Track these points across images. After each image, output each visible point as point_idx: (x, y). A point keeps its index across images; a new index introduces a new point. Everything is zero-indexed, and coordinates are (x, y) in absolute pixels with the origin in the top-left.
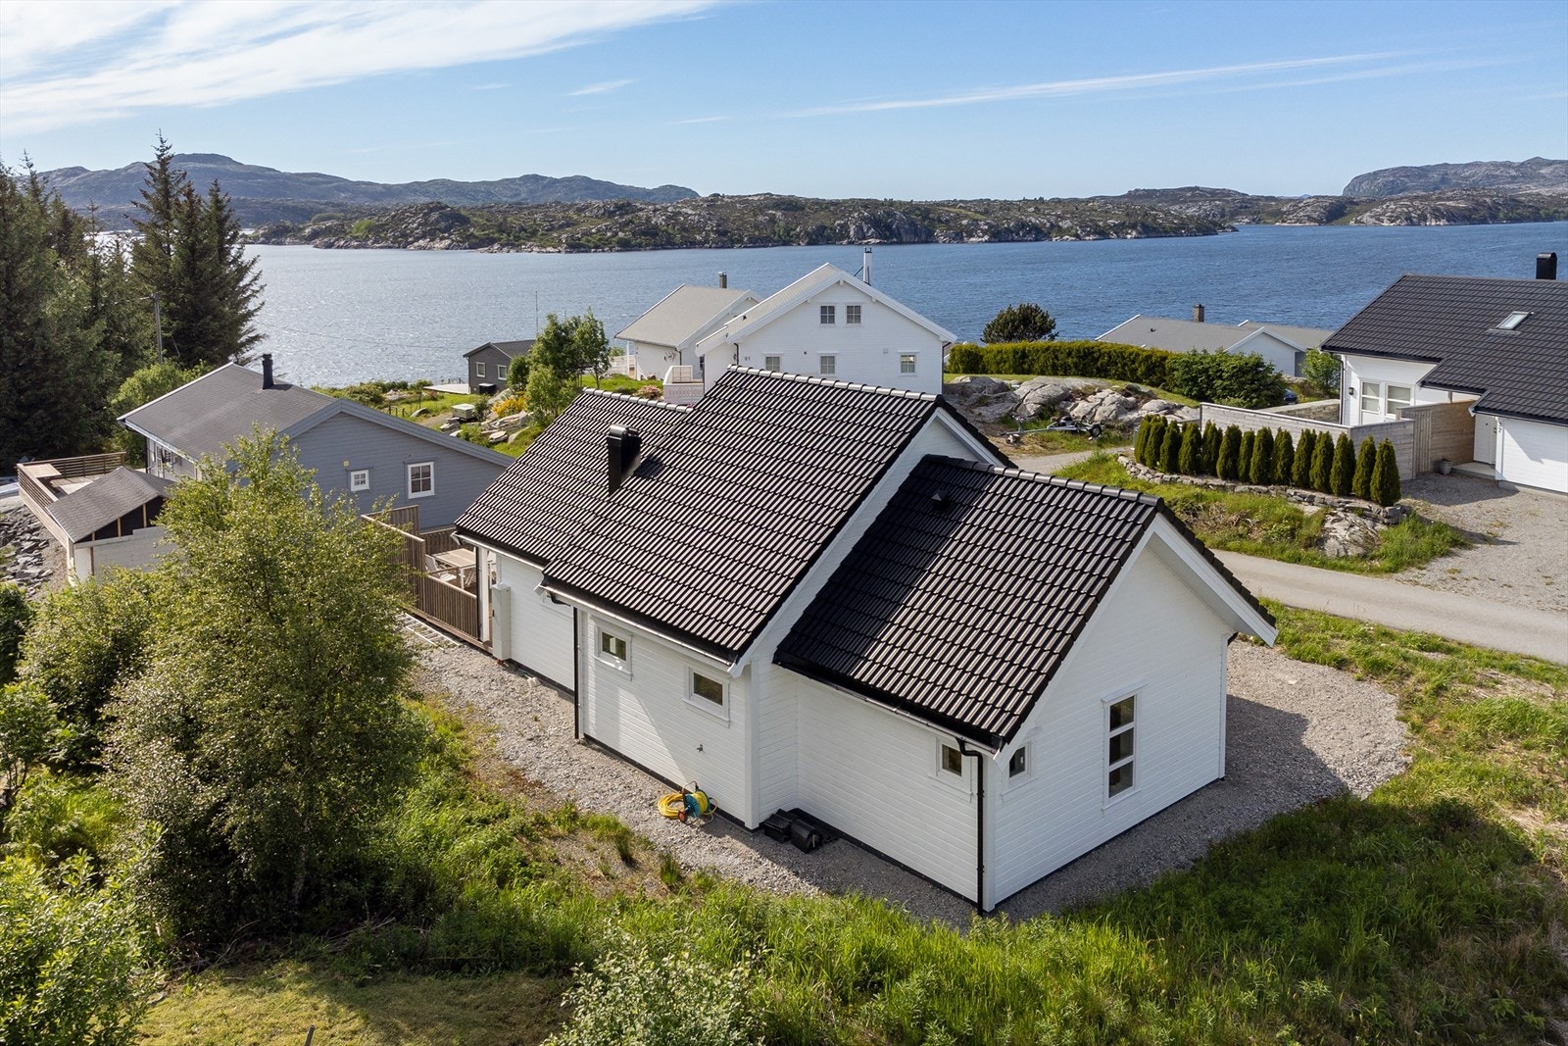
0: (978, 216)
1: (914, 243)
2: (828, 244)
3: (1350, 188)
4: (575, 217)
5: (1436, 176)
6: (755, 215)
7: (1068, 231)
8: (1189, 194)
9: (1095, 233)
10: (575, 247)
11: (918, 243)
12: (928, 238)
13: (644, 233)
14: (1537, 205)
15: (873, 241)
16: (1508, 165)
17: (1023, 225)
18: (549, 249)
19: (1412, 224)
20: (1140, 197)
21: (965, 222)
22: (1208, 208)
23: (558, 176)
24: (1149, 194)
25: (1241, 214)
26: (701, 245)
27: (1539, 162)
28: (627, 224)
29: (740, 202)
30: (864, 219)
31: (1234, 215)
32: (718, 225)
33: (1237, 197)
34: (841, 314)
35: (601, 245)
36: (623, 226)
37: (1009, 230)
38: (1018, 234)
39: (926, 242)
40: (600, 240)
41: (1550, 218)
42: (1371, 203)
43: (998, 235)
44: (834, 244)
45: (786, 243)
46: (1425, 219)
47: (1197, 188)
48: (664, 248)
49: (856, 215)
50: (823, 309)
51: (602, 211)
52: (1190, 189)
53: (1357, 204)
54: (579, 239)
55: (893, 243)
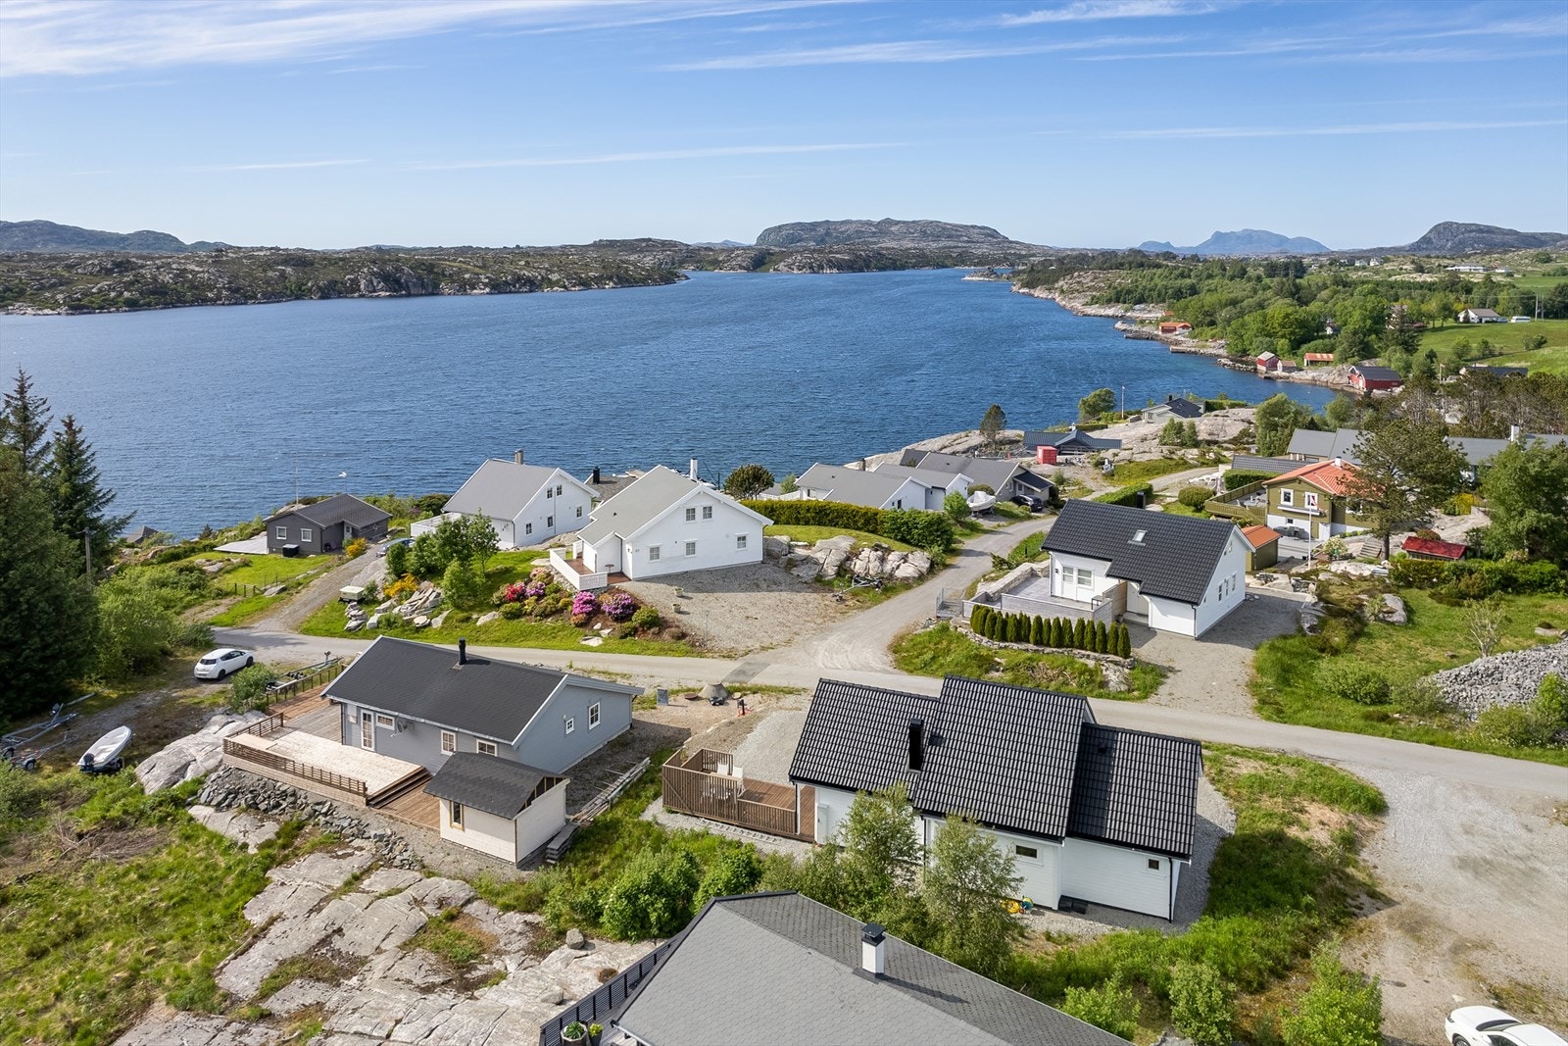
0: (477, 270)
1: (422, 295)
2: (339, 297)
3: (762, 238)
4: (66, 275)
5: (822, 230)
6: (265, 271)
7: (557, 283)
8: (644, 244)
9: (580, 284)
10: (77, 308)
11: (425, 295)
12: (434, 291)
13: (153, 293)
14: (895, 257)
15: (383, 294)
16: (869, 223)
17: (518, 279)
18: (46, 311)
19: (814, 272)
20: (605, 246)
21: (467, 276)
22: (662, 257)
23: (15, 220)
24: (612, 244)
25: (687, 262)
26: (214, 302)
27: (889, 222)
28: (132, 283)
29: (245, 258)
30: (373, 274)
31: (682, 263)
32: (230, 283)
33: (682, 247)
34: (699, 513)
35: (105, 305)
36: (128, 286)
37: (506, 283)
38: (514, 286)
39: (433, 294)
40: (103, 301)
41: (903, 267)
42: (783, 256)
43: (497, 287)
44: (346, 297)
45: (298, 298)
46: (823, 268)
47: (650, 240)
48: (174, 307)
49: (365, 270)
50: (688, 510)
51: (98, 268)
52: (644, 240)
53: (772, 254)
54: (80, 300)
55: (401, 296)
